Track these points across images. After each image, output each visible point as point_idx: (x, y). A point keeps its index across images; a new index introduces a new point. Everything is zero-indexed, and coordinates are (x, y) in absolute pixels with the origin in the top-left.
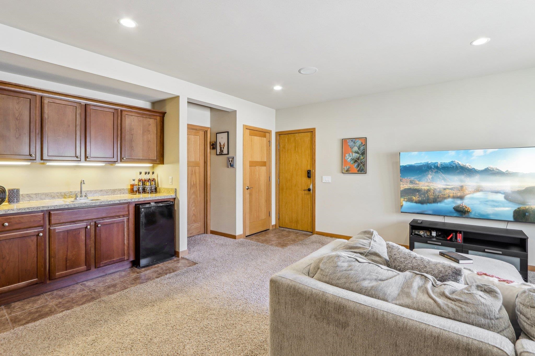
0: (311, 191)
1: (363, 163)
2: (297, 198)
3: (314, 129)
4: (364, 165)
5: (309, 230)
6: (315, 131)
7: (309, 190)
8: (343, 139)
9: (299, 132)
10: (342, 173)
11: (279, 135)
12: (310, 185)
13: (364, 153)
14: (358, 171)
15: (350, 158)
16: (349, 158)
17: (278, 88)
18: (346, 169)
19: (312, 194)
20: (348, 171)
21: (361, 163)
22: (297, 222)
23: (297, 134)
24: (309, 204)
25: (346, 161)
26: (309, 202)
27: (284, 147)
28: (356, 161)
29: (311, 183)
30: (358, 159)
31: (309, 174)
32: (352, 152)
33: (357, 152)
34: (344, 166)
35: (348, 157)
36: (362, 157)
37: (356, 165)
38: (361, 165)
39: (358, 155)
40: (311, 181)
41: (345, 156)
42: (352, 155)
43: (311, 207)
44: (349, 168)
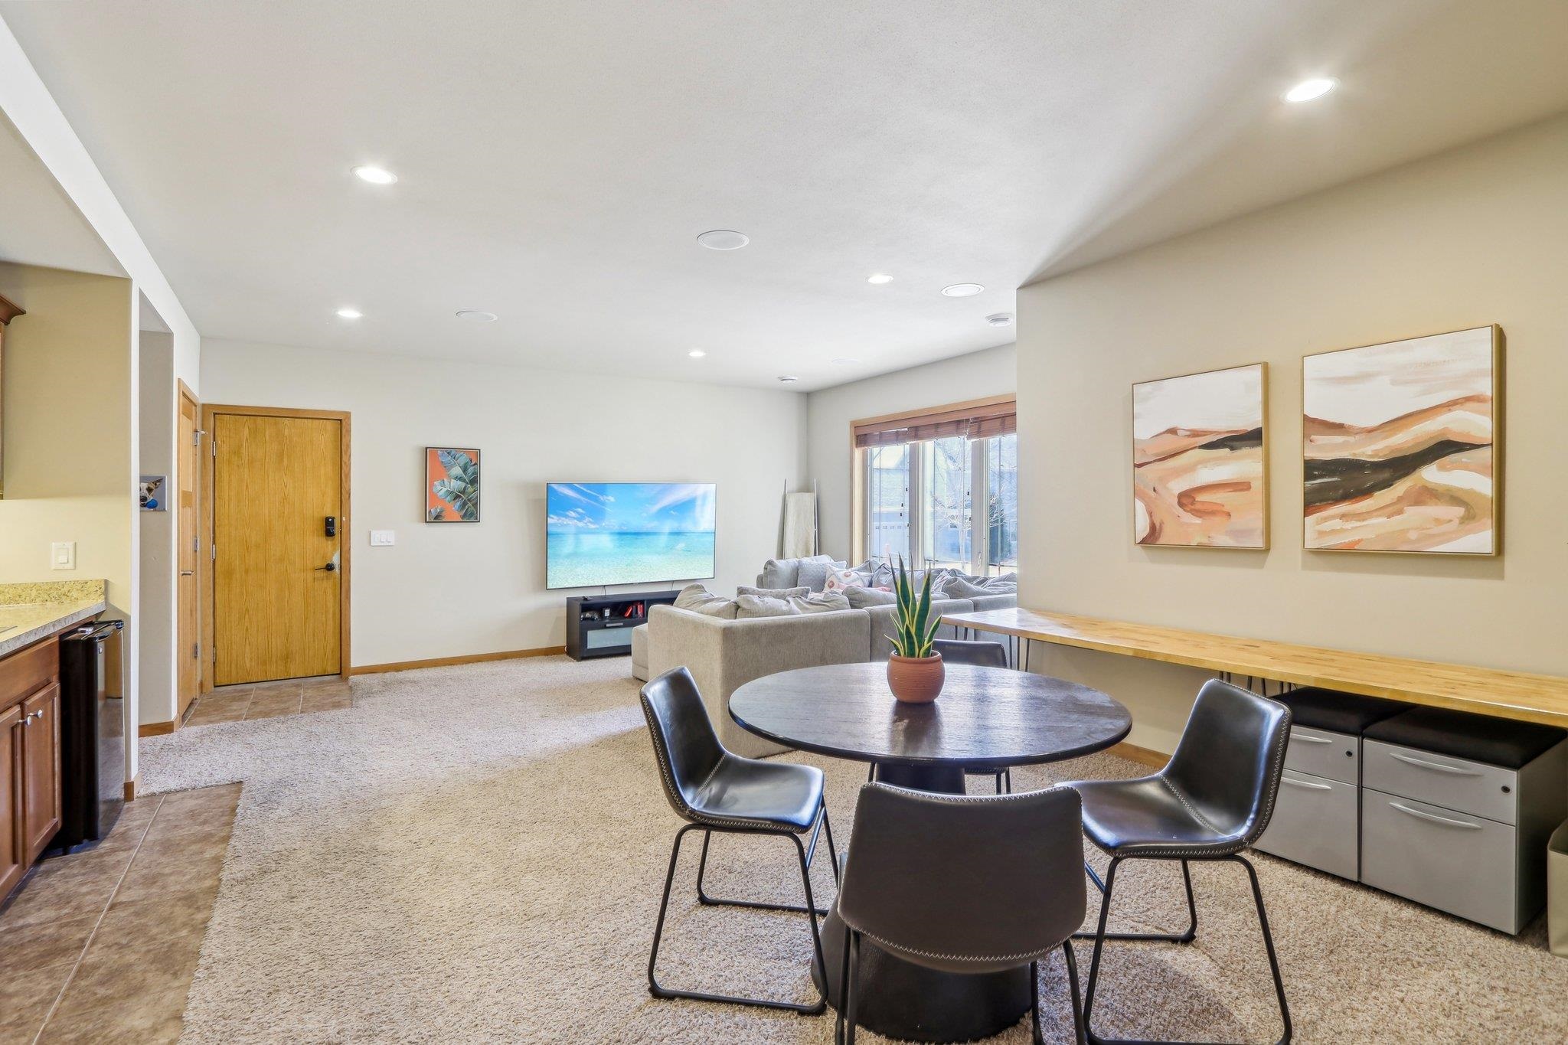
0: (337, 570)
1: (474, 502)
2: (287, 593)
3: (348, 415)
4: (475, 505)
5: (330, 670)
6: (349, 418)
7: (329, 568)
8: (426, 448)
9: (294, 415)
10: (426, 522)
11: (215, 414)
12: (333, 555)
13: (474, 481)
14: (464, 516)
15: (445, 489)
16: (441, 489)
17: (349, 314)
18: (434, 514)
19: (338, 576)
20: (438, 518)
21: (469, 500)
22: (287, 657)
23: (286, 421)
24: (330, 604)
25: (433, 495)
26: (330, 597)
27: (237, 452)
28: (457, 497)
29: (334, 550)
30: (463, 492)
31: (329, 528)
32: (449, 477)
33: (457, 478)
34: (431, 507)
35: (439, 488)
36: (470, 489)
37: (458, 504)
38: (470, 504)
39: (462, 485)
40: (334, 545)
41: (432, 485)
42: (450, 483)
43: (334, 614)
44: (441, 512)
